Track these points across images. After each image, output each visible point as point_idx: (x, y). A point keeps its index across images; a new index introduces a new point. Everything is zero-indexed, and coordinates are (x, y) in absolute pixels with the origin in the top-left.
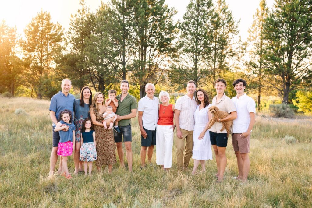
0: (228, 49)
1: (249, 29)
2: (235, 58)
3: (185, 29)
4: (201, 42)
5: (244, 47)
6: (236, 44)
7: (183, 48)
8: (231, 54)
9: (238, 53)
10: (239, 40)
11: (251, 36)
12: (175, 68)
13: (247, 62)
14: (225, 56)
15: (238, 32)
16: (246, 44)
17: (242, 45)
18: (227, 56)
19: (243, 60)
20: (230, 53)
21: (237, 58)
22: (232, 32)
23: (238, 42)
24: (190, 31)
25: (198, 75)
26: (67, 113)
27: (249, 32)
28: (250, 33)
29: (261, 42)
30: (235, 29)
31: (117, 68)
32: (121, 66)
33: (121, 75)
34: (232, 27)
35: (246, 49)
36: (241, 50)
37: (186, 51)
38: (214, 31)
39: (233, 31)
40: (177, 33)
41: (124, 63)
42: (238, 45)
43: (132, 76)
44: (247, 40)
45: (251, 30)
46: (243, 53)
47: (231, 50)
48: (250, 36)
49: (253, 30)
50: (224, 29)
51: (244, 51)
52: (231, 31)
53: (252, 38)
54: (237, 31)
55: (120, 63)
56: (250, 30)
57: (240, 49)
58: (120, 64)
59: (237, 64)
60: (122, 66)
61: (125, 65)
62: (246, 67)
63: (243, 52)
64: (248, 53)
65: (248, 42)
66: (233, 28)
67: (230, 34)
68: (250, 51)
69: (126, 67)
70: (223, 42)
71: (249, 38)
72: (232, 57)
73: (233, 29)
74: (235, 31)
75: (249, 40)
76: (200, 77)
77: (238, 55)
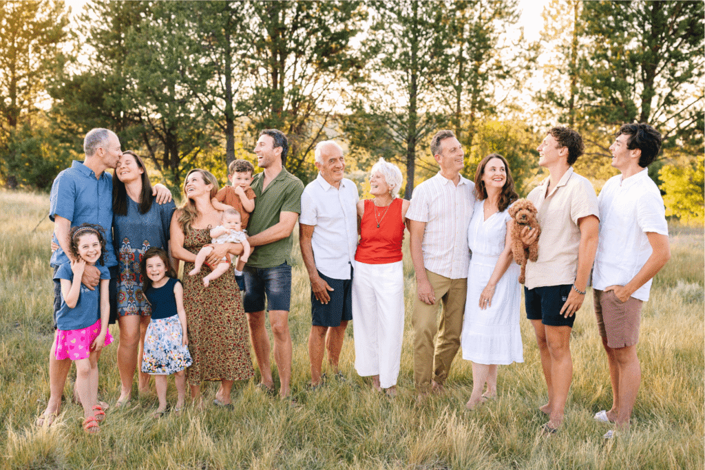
0: (492, 61)
1: (545, 9)
2: (509, 82)
3: (384, 7)
4: (425, 43)
5: (533, 54)
6: (512, 46)
7: (381, 56)
8: (501, 72)
9: (518, 69)
10: (518, 38)
11: (550, 26)
12: (361, 109)
13: (539, 92)
14: (484, 77)
15: (518, 16)
16: (536, 48)
17: (528, 50)
18: (490, 78)
19: (529, 89)
20: (497, 69)
21: (514, 82)
22: (502, 17)
23: (516, 43)
24: (399, 13)
25: (418, 125)
26: (91, 232)
27: (543, 15)
28: (546, 19)
29: (576, 43)
30: (511, 10)
31: (211, 108)
32: (222, 104)
33: (222, 127)
34: (503, 5)
35: (538, 60)
36: (525, 63)
37: (389, 63)
38: (459, 14)
39: (504, 14)
40: (364, 17)
41: (228, 96)
42: (516, 51)
43: (250, 129)
44: (540, 36)
45: (549, 12)
46: (531, 71)
47: (498, 62)
48: (546, 27)
49: (554, 12)
50: (483, 9)
51: (532, 64)
52: (500, 13)
53: (552, 33)
54: (515, 14)
55: (220, 96)
56: (546, 12)
57: (523, 59)
58: (218, 100)
59: (515, 99)
60: (224, 103)
61: (231, 100)
62: (536, 106)
63: (528, 68)
64: (543, 70)
65: (543, 43)
66: (505, 7)
67: (497, 23)
68: (546, 66)
69: (234, 106)
70: (481, 42)
71: (544, 31)
72: (501, 80)
73: (506, 10)
74: (507, 13)
75: (545, 37)
76: (424, 131)
77: (517, 75)
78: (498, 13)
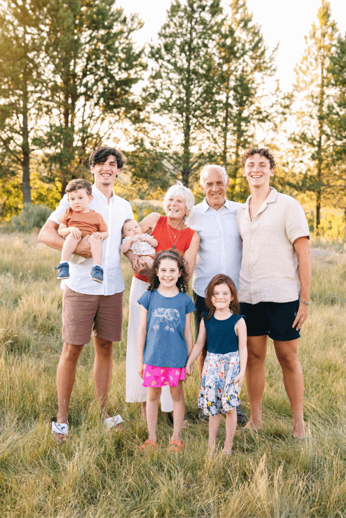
0: (253, 107)
1: (297, 65)
2: (268, 125)
3: (163, 59)
4: (198, 90)
5: (287, 102)
6: (270, 95)
7: (160, 101)
8: (261, 117)
9: (276, 114)
10: (275, 89)
11: (301, 79)
12: (142, 145)
13: (294, 134)
14: (247, 121)
15: (274, 70)
16: (290, 97)
17: (283, 99)
18: (252, 121)
19: (285, 131)
20: (257, 114)
21: (272, 125)
22: (262, 71)
23: (273, 92)
24: (175, 64)
25: (191, 159)
27: (295, 70)
28: (297, 73)
29: (323, 93)
30: (269, 65)
34: (262, 61)
35: (291, 107)
36: (281, 110)
37: (166, 107)
38: (225, 67)
39: (263, 68)
40: (144, 67)
41: (24, 132)
42: (273, 99)
44: (293, 88)
45: (300, 68)
46: (286, 116)
47: (258, 108)
48: (298, 80)
49: (304, 68)
50: (245, 63)
51: (286, 110)
52: (260, 68)
53: (302, 85)
54: (272, 68)
56: (298, 68)
57: (279, 106)
59: (273, 139)
62: (291, 145)
63: (284, 114)
64: (295, 116)
65: (295, 93)
66: (264, 62)
67: (257, 75)
68: (297, 112)
70: (244, 92)
72: (262, 123)
73: (265, 65)
74: (266, 68)
75: (297, 88)
76: (196, 164)
77: (274, 119)
78: (258, 68)
